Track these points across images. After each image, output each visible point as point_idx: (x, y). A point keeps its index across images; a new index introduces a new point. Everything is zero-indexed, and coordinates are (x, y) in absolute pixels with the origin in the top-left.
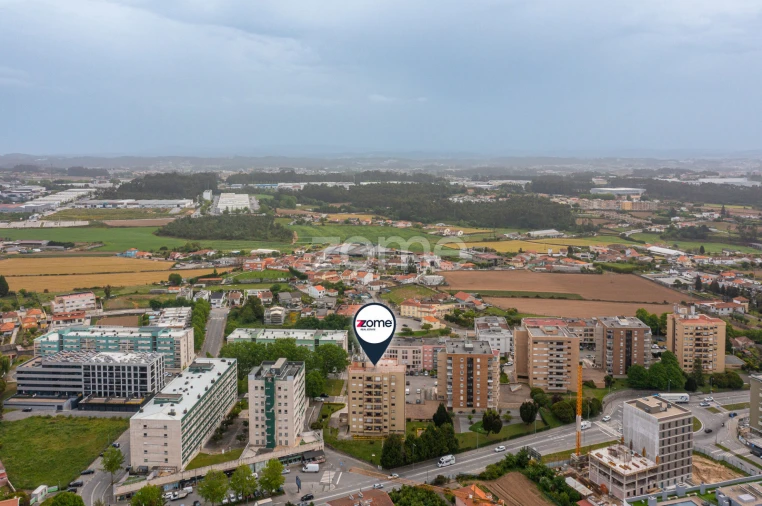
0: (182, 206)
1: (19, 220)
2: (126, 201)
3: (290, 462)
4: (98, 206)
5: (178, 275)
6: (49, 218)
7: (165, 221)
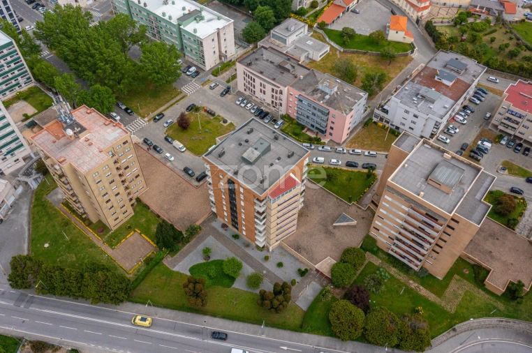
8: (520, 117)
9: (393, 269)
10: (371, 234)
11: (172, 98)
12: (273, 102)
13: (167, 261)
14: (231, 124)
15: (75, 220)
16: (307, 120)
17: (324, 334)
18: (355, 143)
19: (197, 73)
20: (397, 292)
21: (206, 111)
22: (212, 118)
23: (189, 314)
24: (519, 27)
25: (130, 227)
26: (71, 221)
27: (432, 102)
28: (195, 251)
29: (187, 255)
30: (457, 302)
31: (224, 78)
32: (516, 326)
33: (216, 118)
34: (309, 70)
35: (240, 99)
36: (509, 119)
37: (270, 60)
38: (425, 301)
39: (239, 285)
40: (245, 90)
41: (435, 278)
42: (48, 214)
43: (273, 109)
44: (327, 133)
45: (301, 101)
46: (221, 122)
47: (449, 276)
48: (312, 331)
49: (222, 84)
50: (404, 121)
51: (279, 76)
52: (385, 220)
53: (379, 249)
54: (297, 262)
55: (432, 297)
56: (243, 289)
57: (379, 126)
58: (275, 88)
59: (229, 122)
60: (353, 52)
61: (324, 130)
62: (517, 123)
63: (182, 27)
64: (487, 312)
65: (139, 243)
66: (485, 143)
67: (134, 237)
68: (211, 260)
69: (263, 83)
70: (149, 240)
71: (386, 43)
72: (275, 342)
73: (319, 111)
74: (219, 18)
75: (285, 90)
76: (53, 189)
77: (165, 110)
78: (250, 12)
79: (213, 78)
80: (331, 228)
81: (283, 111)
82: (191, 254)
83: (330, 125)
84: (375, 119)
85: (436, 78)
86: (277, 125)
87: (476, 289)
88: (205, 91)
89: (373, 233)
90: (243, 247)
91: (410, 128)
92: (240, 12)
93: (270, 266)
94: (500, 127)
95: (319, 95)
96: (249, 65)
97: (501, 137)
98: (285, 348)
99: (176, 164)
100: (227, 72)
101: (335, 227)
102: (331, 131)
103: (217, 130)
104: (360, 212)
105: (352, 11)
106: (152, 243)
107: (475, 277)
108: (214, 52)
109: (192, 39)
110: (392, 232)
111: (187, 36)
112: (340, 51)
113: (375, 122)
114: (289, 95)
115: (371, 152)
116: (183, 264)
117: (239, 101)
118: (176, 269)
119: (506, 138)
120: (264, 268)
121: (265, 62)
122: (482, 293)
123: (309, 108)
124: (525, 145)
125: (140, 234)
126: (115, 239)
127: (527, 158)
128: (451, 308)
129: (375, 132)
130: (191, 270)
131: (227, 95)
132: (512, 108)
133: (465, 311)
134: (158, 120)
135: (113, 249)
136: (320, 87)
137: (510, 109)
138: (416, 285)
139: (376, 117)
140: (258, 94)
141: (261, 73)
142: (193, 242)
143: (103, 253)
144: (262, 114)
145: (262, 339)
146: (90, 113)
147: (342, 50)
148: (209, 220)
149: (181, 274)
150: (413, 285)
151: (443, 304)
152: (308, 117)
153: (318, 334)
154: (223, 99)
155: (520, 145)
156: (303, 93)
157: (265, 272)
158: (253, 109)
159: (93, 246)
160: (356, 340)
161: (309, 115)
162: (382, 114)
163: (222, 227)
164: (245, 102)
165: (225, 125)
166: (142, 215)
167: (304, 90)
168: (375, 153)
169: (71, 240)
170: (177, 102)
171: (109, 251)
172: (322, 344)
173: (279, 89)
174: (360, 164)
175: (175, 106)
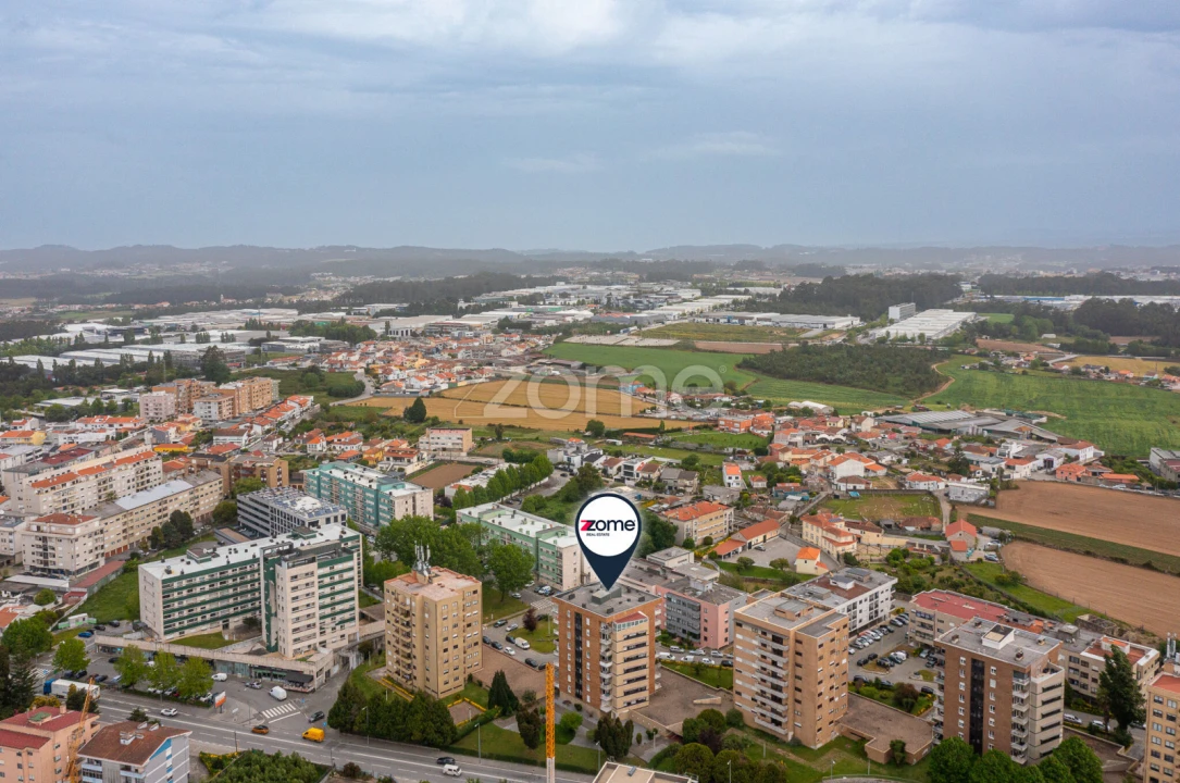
0: (829, 326)
1: (606, 334)
2: (757, 316)
3: (275, 676)
4: (722, 321)
5: (601, 423)
6: (652, 334)
7: (762, 347)
8: (930, 618)
13: (498, 722)
16: (678, 625)
24: (975, 567)
30: (830, 766)
36: (922, 625)
41: (810, 748)
44: (702, 640)
45: (670, 600)
47: (827, 747)
51: (646, 578)
52: (743, 672)
53: (745, 725)
55: (801, 762)
61: (697, 633)
62: (930, 627)
63: (540, 539)
66: (899, 653)
67: (461, 704)
70: (478, 706)
73: (689, 606)
80: (691, 706)
83: (704, 625)
87: (856, 758)
89: (737, 703)
90: (586, 717)
94: (918, 639)
95: (690, 592)
97: (921, 650)
99: (516, 657)
101: (695, 704)
102: (705, 633)
106: (482, 708)
108: (575, 569)
109: (550, 552)
110: (753, 688)
111: (545, 546)
112: (731, 575)
118: (507, 728)
119: (926, 651)
122: (863, 761)
123: (679, 606)
125: (469, 702)
128: (822, 770)
133: (838, 771)
134: (500, 625)
136: (692, 585)
137: (918, 610)
138: (785, 752)
147: (733, 575)
149: (510, 732)
150: (781, 752)
151: (813, 767)
152: (678, 620)
156: (672, 591)
161: (679, 617)
166: (473, 690)
167: (674, 589)
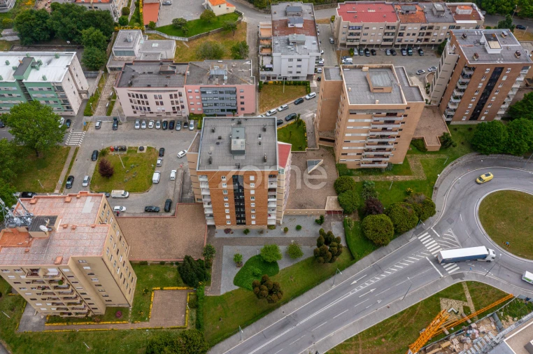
8: (359, 29)
9: (371, 177)
10: (340, 162)
11: (66, 157)
12: (174, 108)
13: (209, 292)
14: (149, 148)
15: (78, 327)
16: (217, 108)
17: (370, 252)
18: (263, 106)
19: (69, 121)
20: (387, 190)
21: (112, 150)
22: (125, 153)
23: (265, 317)
25: (146, 291)
26: (75, 331)
27: (303, 43)
28: (224, 267)
29: (221, 274)
30: (422, 171)
31: (100, 114)
32: (461, 162)
33: (129, 152)
34: (187, 64)
35: (137, 122)
36: (351, 34)
37: (146, 72)
38: (406, 182)
39: (283, 265)
40: (135, 112)
41: (398, 165)
42: (40, 345)
43: (175, 115)
44: (239, 110)
45: (204, 93)
46: (138, 152)
48: (362, 255)
49: (105, 119)
50: (290, 69)
51: (168, 81)
52: (351, 142)
53: (352, 170)
54: (308, 218)
55: (407, 178)
56: (289, 265)
57: (271, 84)
58: (173, 93)
59: (145, 147)
60: (198, 38)
61: (235, 108)
62: (358, 34)
63: (24, 81)
64: (441, 165)
65: (169, 297)
66: (347, 59)
67: (157, 296)
68: (244, 263)
69: (157, 94)
70: (175, 288)
71: (216, 20)
72: (343, 284)
73: (227, 92)
74: (57, 57)
75: (182, 90)
76: (19, 318)
77: (69, 172)
78: (68, 42)
79: (89, 119)
81: (186, 112)
82: (223, 272)
83: (240, 100)
84: (264, 81)
85: (289, 26)
86: (191, 126)
87: (424, 156)
88: (93, 135)
89: (342, 160)
90: (259, 236)
91: (298, 72)
92: (55, 47)
93: (292, 234)
94: (348, 43)
95: (217, 80)
96: (130, 85)
97: (353, 51)
98: (355, 282)
99: (132, 211)
100: (99, 107)
102: (242, 106)
103: (142, 160)
104: (317, 153)
105: (163, 5)
106: (181, 288)
107: (418, 148)
108: (74, 92)
109: (45, 89)
110: (360, 148)
111: (36, 88)
112: (186, 42)
113: (265, 83)
114: (188, 93)
115: (284, 106)
116: (224, 282)
117: (137, 125)
118: (223, 292)
119: (355, 50)
120: (290, 239)
121: (144, 76)
122: (428, 156)
123: (216, 95)
124: (370, 49)
125: (162, 289)
126: (140, 311)
127: (376, 56)
128: (422, 176)
129: (272, 90)
130: (236, 282)
131: (119, 126)
132: (351, 24)
133: (430, 173)
134: (72, 184)
135: (148, 320)
136: (213, 72)
137: (350, 25)
138: (392, 177)
139: (263, 78)
140: (154, 108)
141: (149, 86)
142: (214, 261)
143: (141, 331)
144: (170, 125)
145: (335, 289)
146: (36, 202)
147: (187, 40)
148: (210, 236)
149: (231, 293)
150: (391, 178)
151: (417, 177)
152: (215, 105)
153: (366, 255)
154: (119, 132)
155: (367, 50)
156: (202, 85)
157: (292, 241)
158: (158, 125)
159: (125, 333)
160: (394, 238)
161: (216, 102)
162: (268, 73)
163: (227, 233)
164: (144, 122)
165: (144, 151)
166: (146, 273)
167: (201, 82)
168: (286, 105)
169: (94, 347)
170: (74, 158)
171: (146, 325)
172: (374, 259)
173: (177, 93)
174: (283, 119)
175: (75, 163)
